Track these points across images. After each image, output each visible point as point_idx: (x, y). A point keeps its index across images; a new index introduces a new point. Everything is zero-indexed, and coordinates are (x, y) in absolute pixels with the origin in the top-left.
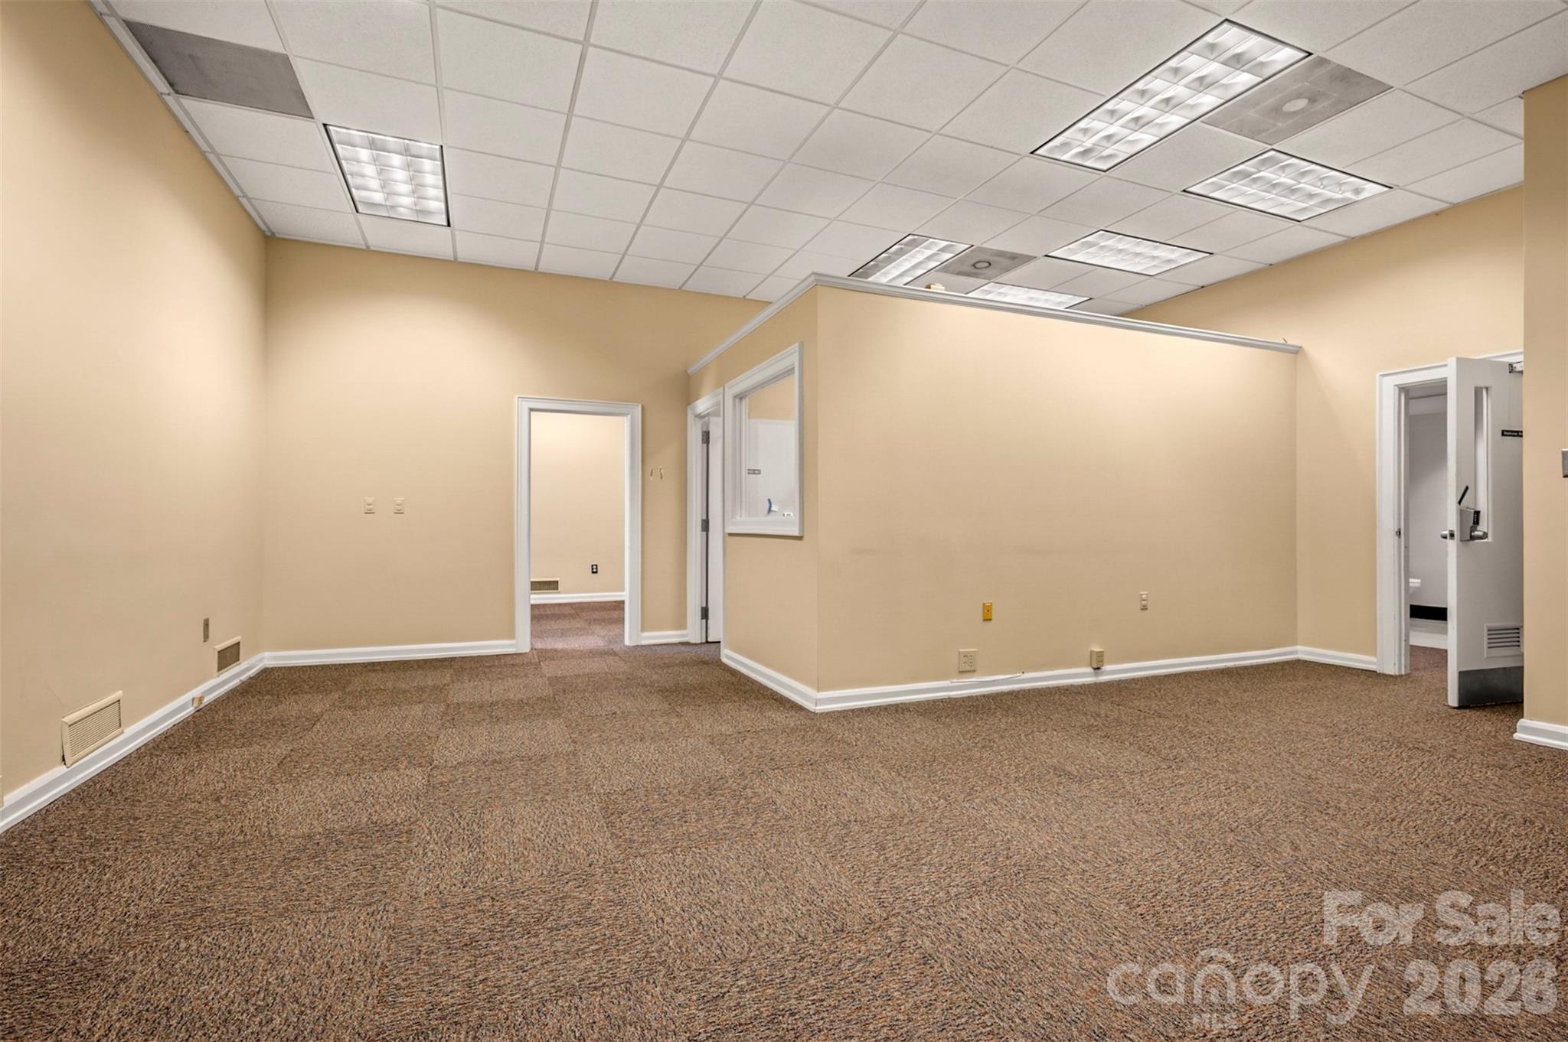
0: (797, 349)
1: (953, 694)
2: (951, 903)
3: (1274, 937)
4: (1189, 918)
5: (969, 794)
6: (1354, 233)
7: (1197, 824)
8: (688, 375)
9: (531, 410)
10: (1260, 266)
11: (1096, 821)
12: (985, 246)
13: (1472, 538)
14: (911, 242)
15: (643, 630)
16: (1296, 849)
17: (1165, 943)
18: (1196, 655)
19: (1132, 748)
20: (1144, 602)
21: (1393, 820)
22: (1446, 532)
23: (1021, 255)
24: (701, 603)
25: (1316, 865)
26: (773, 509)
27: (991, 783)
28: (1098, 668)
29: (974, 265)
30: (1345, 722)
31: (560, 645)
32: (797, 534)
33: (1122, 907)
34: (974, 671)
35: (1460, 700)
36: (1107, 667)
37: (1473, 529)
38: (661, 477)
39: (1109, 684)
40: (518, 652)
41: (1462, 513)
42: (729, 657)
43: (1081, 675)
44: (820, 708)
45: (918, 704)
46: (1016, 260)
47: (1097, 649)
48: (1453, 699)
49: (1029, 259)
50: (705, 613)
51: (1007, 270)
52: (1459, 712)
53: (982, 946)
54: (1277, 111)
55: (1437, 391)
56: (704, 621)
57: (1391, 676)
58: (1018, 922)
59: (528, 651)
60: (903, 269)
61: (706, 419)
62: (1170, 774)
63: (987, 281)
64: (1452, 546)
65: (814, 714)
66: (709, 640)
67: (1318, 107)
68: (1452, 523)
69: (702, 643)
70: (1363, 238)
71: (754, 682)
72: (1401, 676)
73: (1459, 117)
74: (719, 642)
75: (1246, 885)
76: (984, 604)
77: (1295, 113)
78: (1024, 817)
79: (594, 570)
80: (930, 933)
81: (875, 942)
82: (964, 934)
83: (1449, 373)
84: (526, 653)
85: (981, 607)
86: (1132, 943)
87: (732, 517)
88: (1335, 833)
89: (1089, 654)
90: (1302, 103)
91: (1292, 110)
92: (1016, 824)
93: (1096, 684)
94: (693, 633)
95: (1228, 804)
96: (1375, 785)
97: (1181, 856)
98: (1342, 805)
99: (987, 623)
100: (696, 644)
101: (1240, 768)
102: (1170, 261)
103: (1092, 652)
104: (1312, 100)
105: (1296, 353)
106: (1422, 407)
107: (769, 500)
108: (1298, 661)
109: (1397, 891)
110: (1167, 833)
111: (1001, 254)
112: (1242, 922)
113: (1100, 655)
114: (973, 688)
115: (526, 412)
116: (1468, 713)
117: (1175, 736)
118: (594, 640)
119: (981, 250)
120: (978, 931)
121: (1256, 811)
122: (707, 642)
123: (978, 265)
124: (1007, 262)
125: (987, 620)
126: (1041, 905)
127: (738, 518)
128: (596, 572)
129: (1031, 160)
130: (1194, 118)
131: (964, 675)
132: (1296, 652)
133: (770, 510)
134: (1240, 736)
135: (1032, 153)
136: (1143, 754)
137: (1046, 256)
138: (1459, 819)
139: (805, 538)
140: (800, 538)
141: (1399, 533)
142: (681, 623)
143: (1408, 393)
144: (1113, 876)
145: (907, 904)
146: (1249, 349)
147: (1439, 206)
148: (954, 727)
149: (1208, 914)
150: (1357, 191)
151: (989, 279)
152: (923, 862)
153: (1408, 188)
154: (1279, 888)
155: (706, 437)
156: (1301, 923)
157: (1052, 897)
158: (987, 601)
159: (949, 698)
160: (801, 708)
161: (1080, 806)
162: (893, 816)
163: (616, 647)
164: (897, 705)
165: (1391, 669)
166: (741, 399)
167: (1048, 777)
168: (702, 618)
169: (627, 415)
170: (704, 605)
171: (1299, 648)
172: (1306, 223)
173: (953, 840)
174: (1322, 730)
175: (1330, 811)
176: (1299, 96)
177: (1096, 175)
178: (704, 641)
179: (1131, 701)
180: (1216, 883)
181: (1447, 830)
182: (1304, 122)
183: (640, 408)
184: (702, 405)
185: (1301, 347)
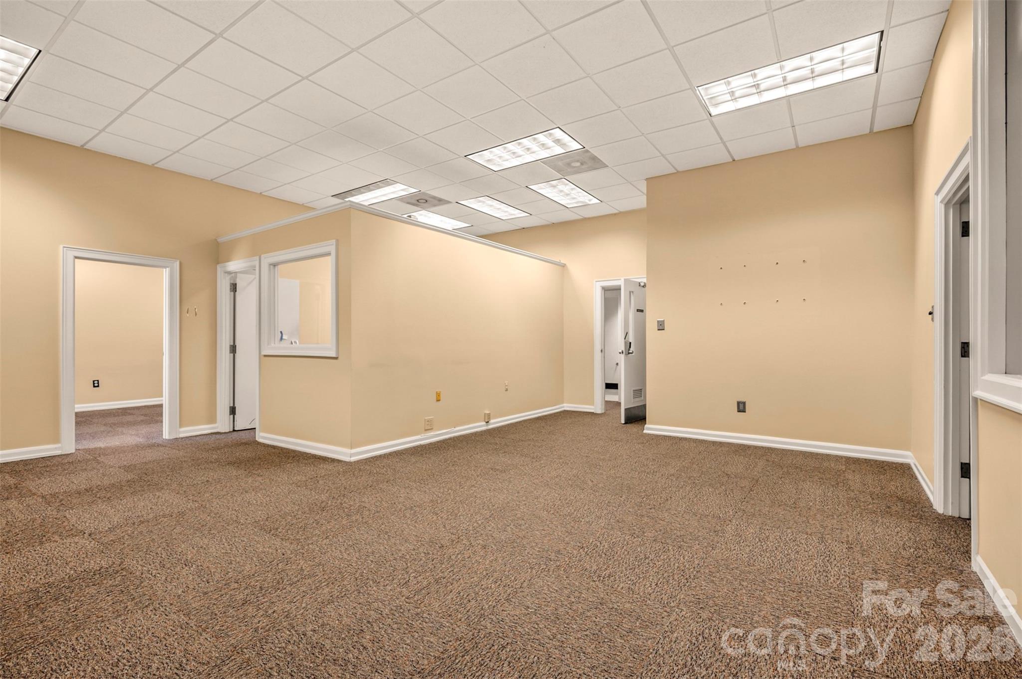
0: (335, 243)
1: (423, 443)
2: (481, 526)
3: (597, 510)
4: (569, 511)
5: (460, 486)
6: (586, 216)
7: (557, 480)
8: (217, 242)
9: (76, 257)
10: (548, 223)
11: (520, 486)
12: (428, 192)
13: (629, 353)
14: (385, 182)
15: (181, 426)
16: (592, 482)
17: (565, 520)
18: (527, 412)
19: (518, 456)
20: (507, 387)
21: (617, 466)
22: (621, 351)
23: (444, 200)
24: (230, 404)
25: (600, 485)
26: (284, 337)
27: (467, 480)
28: (488, 422)
29: (418, 201)
30: (591, 434)
31: (100, 444)
32: (334, 356)
33: (545, 513)
34: (432, 429)
35: (625, 420)
36: (492, 421)
37: (629, 350)
38: (196, 314)
39: (494, 429)
40: (63, 453)
41: (626, 343)
42: (262, 437)
43: (479, 426)
44: (353, 459)
45: (406, 450)
46: (440, 201)
47: (488, 412)
48: (623, 421)
49: (448, 202)
50: (233, 411)
51: (435, 206)
52: (624, 425)
53: (503, 537)
54: (569, 164)
55: (618, 289)
56: (232, 416)
57: (599, 414)
58: (512, 526)
59: (73, 451)
60: (376, 195)
61: (233, 275)
62: (538, 464)
63: (421, 209)
64: (623, 356)
65: (350, 462)
66: (236, 429)
67: (583, 167)
68: (622, 347)
69: (230, 432)
70: (589, 219)
71: (294, 451)
72: (603, 413)
73: (626, 182)
74: (255, 428)
75: (582, 496)
76: (437, 392)
77: (575, 167)
78: (490, 490)
79: (96, 384)
80: (479, 538)
81: (460, 546)
82: (493, 535)
83: (621, 283)
84: (73, 453)
85: (435, 393)
86: (554, 523)
87: (268, 344)
88: (602, 474)
89: (484, 415)
90: (578, 164)
91: (574, 165)
92: (488, 493)
93: (487, 430)
94: (223, 424)
95: (564, 471)
96: (608, 456)
97: (557, 492)
98: (601, 464)
99: (438, 402)
100: (225, 433)
101: (562, 457)
102: (514, 214)
103: (485, 414)
104: (582, 164)
105: (564, 266)
106: (610, 294)
107: (281, 332)
108: (565, 411)
109: (626, 488)
110: (548, 485)
111: (434, 198)
112: (586, 508)
113: (489, 415)
114: (433, 438)
115: (72, 258)
116: (628, 425)
117: (532, 448)
118: (128, 438)
119: (424, 194)
120: (498, 533)
121: (575, 471)
122: (234, 430)
123: (420, 201)
124: (436, 202)
125: (438, 400)
126: (516, 519)
127: (273, 345)
128: (98, 386)
129: (464, 159)
130: (538, 159)
131: (427, 431)
132: (563, 407)
133: (281, 339)
134: (556, 444)
135: (465, 156)
136: (524, 457)
137: (457, 202)
138: (636, 463)
139: (339, 358)
140: (336, 358)
141: (602, 351)
142: (212, 419)
143: (605, 290)
144: (537, 503)
145: (463, 531)
146: (547, 263)
147: (616, 212)
148: (433, 458)
149: (574, 508)
150: (590, 200)
151: (424, 208)
152: (459, 515)
153: (608, 203)
154: (592, 495)
155: (234, 288)
156: (603, 504)
157: (519, 515)
158: (438, 390)
159: (421, 445)
160: (339, 461)
161: (510, 482)
162: (432, 501)
163: (159, 441)
164: (395, 452)
165: (599, 411)
166: (274, 266)
167: (490, 473)
168: (230, 414)
169: (165, 267)
170: (232, 405)
171: (565, 405)
172: (571, 209)
173: (466, 504)
174: (584, 438)
175: (598, 467)
176: (578, 161)
177: (491, 172)
178: (232, 430)
179: (507, 435)
180: (572, 498)
181: (633, 467)
182: (578, 171)
183: (178, 263)
184: (234, 265)
185: (565, 264)
